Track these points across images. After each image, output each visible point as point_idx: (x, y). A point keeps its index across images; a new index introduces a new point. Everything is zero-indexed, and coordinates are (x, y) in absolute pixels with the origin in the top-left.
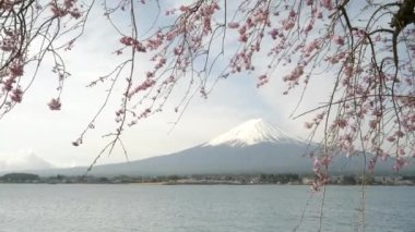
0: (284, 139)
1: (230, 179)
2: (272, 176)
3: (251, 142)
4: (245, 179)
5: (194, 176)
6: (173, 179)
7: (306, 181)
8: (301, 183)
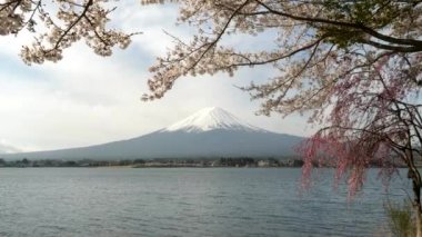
0: (235, 126)
1: (192, 162)
2: (230, 160)
3: (205, 129)
4: (206, 162)
5: (157, 160)
6: (140, 163)
7: (261, 163)
8: (257, 166)
